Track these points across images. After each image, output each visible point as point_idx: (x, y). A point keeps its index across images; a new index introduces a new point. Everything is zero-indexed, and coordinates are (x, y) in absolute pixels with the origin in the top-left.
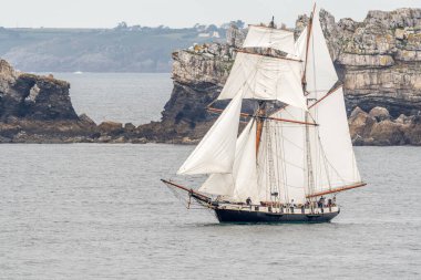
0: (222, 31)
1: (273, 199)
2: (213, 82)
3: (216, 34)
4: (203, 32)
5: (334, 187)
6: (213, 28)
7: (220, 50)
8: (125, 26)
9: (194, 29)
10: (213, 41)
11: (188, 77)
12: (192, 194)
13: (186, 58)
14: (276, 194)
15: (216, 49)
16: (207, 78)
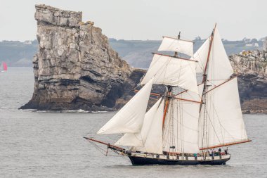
0: (260, 43)
1: (171, 151)
2: (255, 74)
3: (257, 45)
4: (248, 43)
5: (225, 142)
6: (254, 41)
7: (259, 54)
8: (200, 39)
9: (243, 41)
10: (254, 48)
11: (239, 71)
12: (109, 146)
13: (238, 59)
14: (174, 147)
15: (257, 54)
16: (251, 72)
